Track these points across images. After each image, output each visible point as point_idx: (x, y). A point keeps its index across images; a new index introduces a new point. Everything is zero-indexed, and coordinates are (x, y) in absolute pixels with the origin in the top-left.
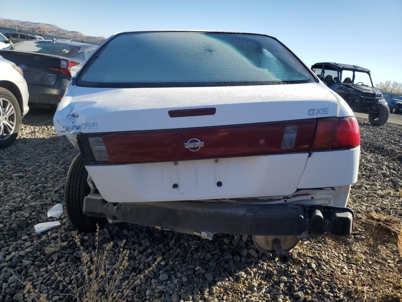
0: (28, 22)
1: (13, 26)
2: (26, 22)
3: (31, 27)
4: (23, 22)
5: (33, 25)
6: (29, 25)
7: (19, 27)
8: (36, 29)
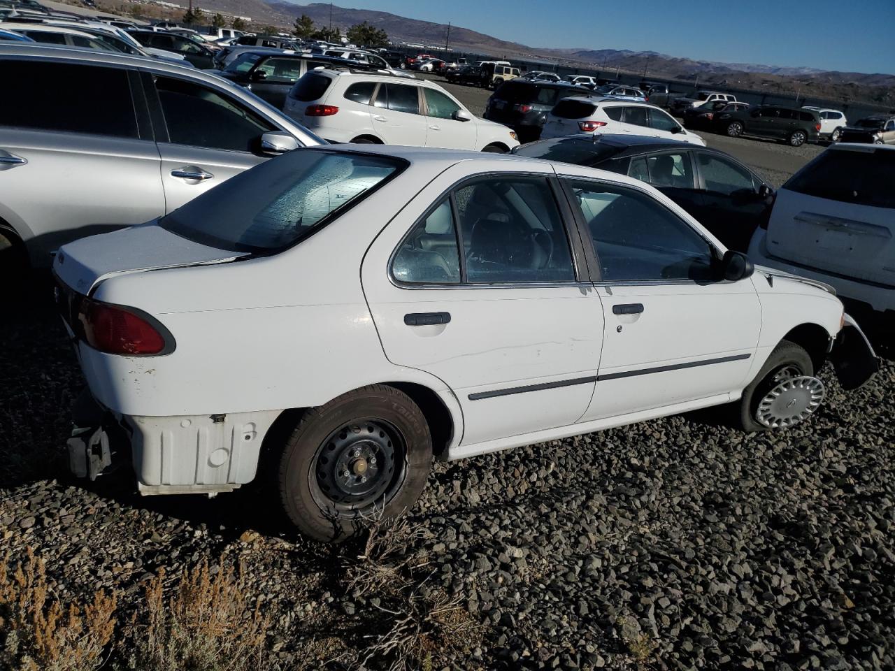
0: (877, 74)
1: (840, 86)
2: (873, 75)
3: (880, 84)
4: (864, 74)
5: (887, 81)
6: (876, 82)
7: (852, 87)
8: (890, 90)
